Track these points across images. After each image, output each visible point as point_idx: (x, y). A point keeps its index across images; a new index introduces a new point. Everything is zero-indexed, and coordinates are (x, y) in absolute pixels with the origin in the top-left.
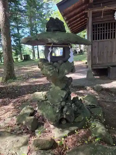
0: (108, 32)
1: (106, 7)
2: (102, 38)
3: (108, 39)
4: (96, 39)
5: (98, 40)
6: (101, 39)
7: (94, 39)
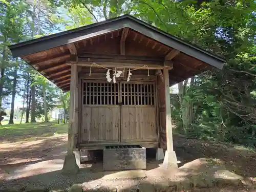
0: (105, 96)
1: (94, 63)
2: (94, 103)
3: (105, 105)
4: (88, 103)
5: (90, 105)
6: (96, 104)
7: (84, 103)
